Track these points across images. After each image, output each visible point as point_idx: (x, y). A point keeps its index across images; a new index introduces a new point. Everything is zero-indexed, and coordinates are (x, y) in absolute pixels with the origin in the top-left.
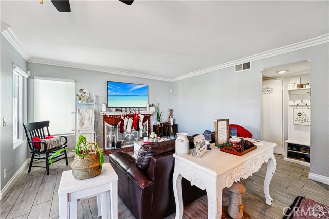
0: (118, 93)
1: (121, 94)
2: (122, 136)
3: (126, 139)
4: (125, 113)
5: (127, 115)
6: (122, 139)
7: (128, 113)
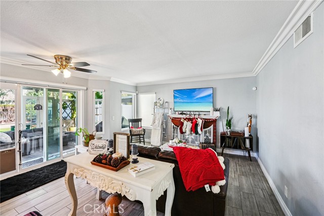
0: (185, 101)
1: (186, 101)
2: (183, 136)
3: (186, 140)
4: (184, 116)
5: (186, 118)
6: (183, 139)
7: (188, 116)
